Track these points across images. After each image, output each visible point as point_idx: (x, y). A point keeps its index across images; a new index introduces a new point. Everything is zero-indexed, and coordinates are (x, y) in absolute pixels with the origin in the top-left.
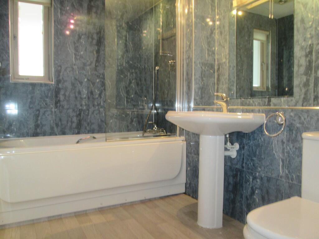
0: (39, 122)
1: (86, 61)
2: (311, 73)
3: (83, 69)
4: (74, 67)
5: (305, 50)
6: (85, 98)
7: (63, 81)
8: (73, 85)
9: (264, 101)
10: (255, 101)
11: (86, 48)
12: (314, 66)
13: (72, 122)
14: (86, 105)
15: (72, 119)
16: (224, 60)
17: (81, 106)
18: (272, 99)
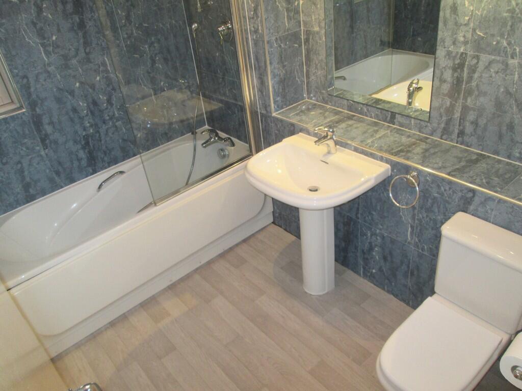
0: (28, 179)
1: (66, 52)
2: (458, 98)
3: (67, 67)
4: (49, 69)
5: (454, 60)
6: (87, 115)
7: (39, 102)
8: (59, 100)
9: (386, 115)
11: (58, 25)
12: (463, 89)
13: (79, 160)
14: (91, 126)
15: (77, 155)
16: (316, 29)
17: (85, 130)
18: (397, 115)
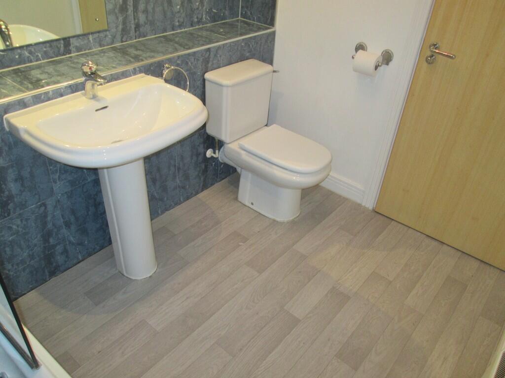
9: (57, 47)
10: (35, 50)
18: (71, 39)
